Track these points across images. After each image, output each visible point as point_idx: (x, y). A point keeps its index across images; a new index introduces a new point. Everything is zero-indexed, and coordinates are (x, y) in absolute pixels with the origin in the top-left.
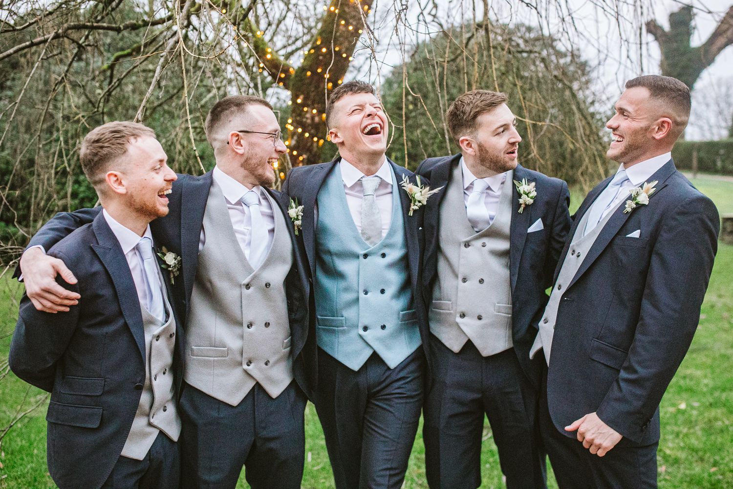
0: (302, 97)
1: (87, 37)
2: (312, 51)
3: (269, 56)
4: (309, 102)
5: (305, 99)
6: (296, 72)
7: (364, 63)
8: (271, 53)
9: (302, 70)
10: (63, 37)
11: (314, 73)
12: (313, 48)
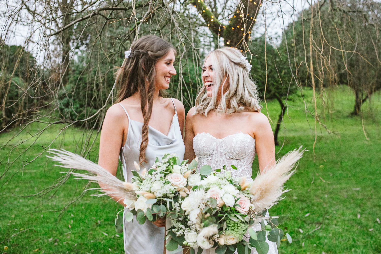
0: (229, 41)
1: (111, 14)
2: (235, 17)
3: (212, 20)
4: (233, 44)
5: (231, 42)
6: (227, 28)
7: (271, 22)
8: (213, 19)
9: (230, 26)
10: (97, 15)
11: (235, 28)
12: (235, 15)
